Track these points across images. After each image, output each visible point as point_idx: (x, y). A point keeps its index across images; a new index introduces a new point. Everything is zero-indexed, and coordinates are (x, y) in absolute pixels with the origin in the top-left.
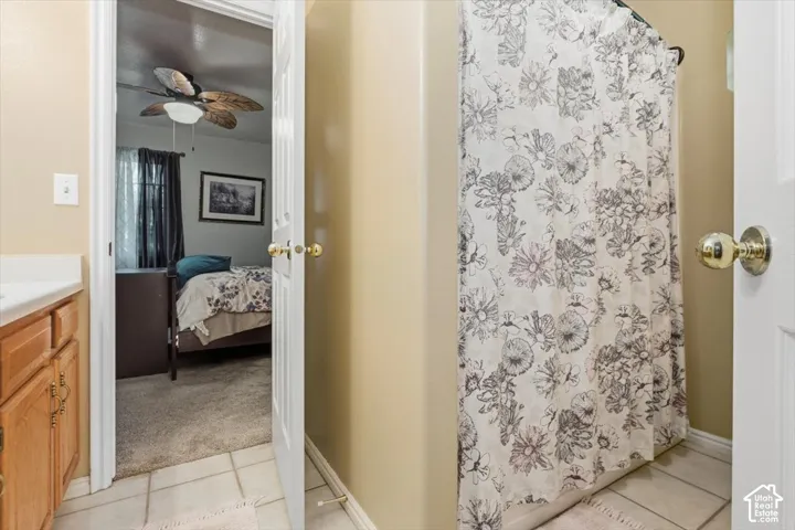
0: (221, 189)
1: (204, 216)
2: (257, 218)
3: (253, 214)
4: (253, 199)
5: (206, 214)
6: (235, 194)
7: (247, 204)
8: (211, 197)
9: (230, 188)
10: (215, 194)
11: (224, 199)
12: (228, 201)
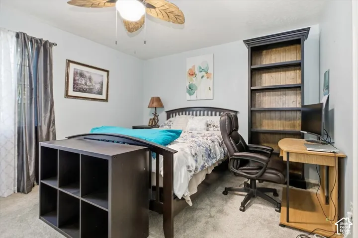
0: (82, 75)
1: (69, 94)
2: (104, 97)
3: (102, 94)
4: (102, 84)
5: (71, 93)
6: (90, 79)
7: (98, 87)
8: (74, 80)
9: (87, 75)
10: (77, 78)
11: (83, 82)
12: (86, 84)
